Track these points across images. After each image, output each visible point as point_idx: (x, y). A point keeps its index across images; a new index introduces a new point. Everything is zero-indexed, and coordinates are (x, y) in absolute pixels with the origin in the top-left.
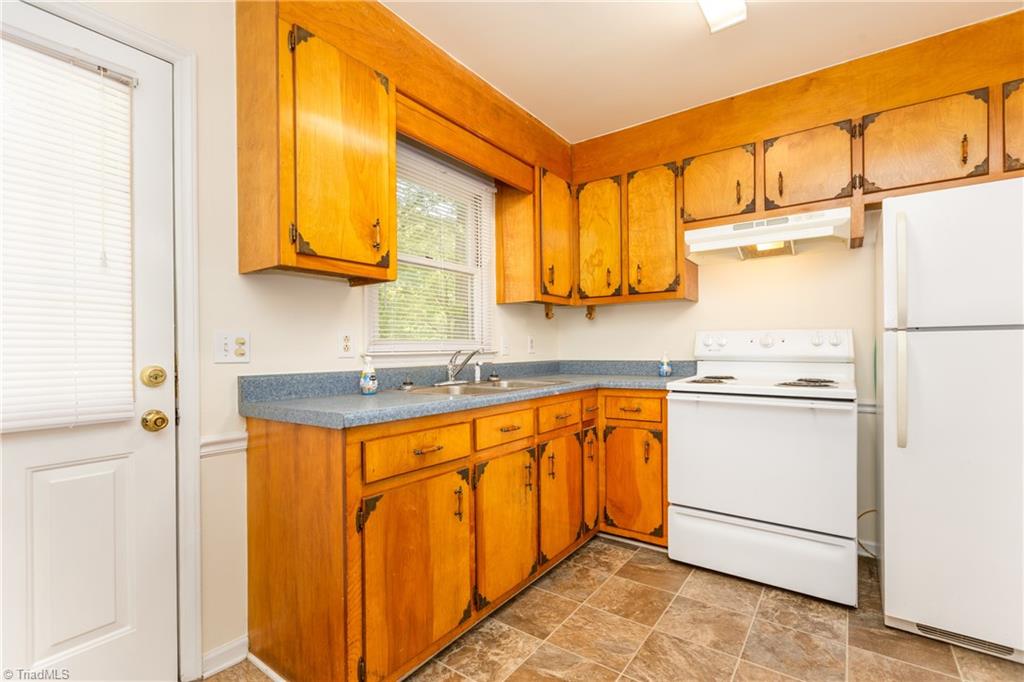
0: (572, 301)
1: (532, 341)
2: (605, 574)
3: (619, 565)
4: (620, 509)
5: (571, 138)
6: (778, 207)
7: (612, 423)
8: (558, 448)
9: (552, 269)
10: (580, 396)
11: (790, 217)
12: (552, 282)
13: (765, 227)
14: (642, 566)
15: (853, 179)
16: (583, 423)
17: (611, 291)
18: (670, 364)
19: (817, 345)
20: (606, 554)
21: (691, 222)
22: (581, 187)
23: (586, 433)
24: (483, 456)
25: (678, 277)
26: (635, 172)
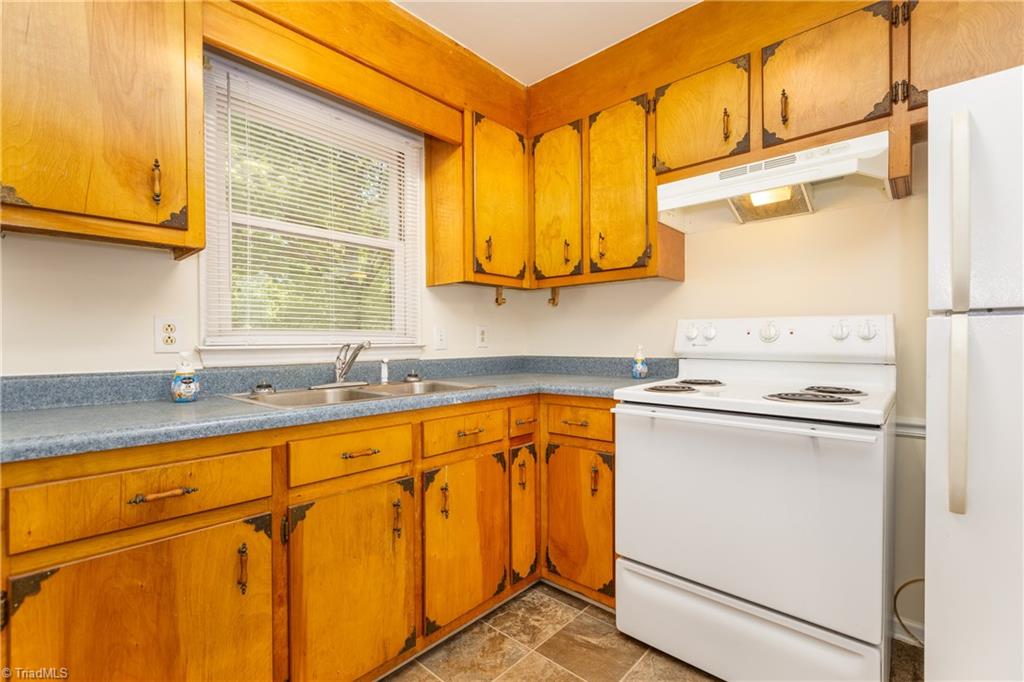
0: (526, 284)
1: (483, 333)
2: (523, 648)
3: (549, 632)
4: (564, 553)
5: (526, 76)
6: (781, 141)
7: (556, 441)
8: (461, 478)
9: (489, 242)
10: (506, 405)
11: (797, 154)
12: (489, 258)
13: (763, 172)
14: (579, 638)
15: (893, 87)
16: (512, 439)
17: (570, 268)
18: (647, 362)
19: (866, 339)
20: (540, 613)
21: (664, 172)
22: (537, 139)
23: (515, 454)
24: (306, 495)
25: (649, 247)
26: (597, 114)
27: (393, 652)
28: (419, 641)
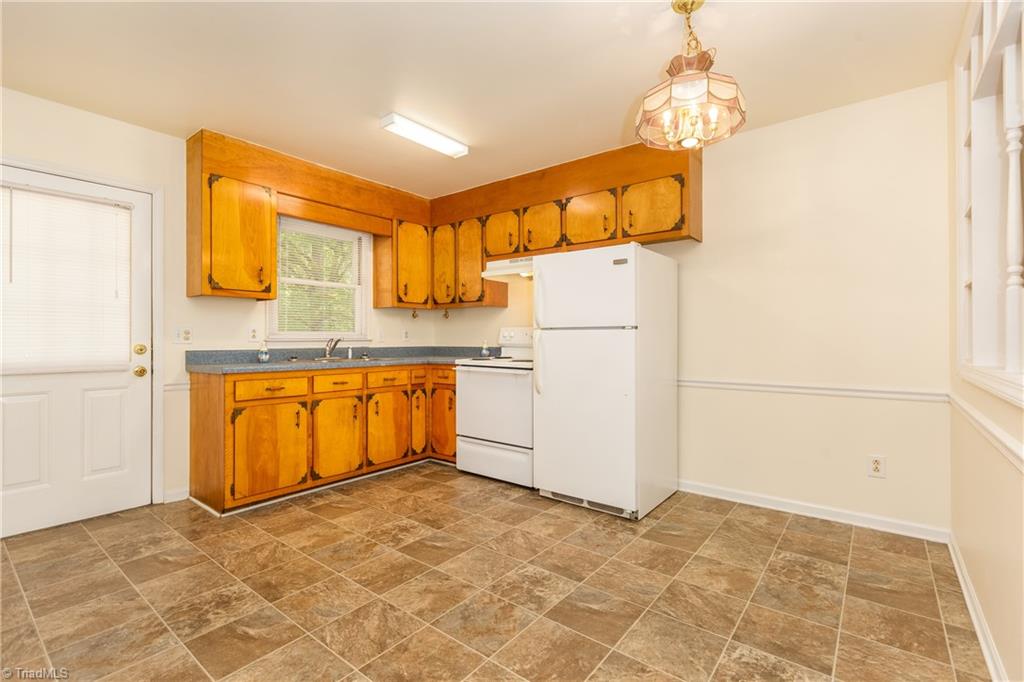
0: (429, 306)
1: (406, 333)
4: (438, 441)
5: (428, 197)
6: (530, 250)
7: (436, 386)
8: (386, 401)
9: (406, 286)
10: (409, 368)
11: (533, 258)
12: (406, 294)
13: (523, 263)
16: (412, 385)
17: (450, 299)
18: (489, 349)
21: (487, 256)
22: (435, 229)
23: (414, 392)
25: (483, 291)
26: (462, 222)
27: (353, 469)
28: (365, 468)
